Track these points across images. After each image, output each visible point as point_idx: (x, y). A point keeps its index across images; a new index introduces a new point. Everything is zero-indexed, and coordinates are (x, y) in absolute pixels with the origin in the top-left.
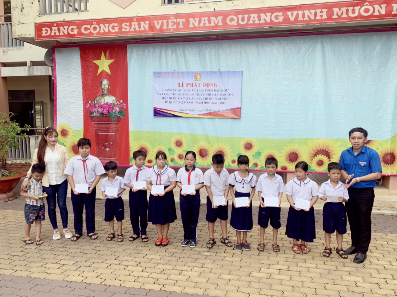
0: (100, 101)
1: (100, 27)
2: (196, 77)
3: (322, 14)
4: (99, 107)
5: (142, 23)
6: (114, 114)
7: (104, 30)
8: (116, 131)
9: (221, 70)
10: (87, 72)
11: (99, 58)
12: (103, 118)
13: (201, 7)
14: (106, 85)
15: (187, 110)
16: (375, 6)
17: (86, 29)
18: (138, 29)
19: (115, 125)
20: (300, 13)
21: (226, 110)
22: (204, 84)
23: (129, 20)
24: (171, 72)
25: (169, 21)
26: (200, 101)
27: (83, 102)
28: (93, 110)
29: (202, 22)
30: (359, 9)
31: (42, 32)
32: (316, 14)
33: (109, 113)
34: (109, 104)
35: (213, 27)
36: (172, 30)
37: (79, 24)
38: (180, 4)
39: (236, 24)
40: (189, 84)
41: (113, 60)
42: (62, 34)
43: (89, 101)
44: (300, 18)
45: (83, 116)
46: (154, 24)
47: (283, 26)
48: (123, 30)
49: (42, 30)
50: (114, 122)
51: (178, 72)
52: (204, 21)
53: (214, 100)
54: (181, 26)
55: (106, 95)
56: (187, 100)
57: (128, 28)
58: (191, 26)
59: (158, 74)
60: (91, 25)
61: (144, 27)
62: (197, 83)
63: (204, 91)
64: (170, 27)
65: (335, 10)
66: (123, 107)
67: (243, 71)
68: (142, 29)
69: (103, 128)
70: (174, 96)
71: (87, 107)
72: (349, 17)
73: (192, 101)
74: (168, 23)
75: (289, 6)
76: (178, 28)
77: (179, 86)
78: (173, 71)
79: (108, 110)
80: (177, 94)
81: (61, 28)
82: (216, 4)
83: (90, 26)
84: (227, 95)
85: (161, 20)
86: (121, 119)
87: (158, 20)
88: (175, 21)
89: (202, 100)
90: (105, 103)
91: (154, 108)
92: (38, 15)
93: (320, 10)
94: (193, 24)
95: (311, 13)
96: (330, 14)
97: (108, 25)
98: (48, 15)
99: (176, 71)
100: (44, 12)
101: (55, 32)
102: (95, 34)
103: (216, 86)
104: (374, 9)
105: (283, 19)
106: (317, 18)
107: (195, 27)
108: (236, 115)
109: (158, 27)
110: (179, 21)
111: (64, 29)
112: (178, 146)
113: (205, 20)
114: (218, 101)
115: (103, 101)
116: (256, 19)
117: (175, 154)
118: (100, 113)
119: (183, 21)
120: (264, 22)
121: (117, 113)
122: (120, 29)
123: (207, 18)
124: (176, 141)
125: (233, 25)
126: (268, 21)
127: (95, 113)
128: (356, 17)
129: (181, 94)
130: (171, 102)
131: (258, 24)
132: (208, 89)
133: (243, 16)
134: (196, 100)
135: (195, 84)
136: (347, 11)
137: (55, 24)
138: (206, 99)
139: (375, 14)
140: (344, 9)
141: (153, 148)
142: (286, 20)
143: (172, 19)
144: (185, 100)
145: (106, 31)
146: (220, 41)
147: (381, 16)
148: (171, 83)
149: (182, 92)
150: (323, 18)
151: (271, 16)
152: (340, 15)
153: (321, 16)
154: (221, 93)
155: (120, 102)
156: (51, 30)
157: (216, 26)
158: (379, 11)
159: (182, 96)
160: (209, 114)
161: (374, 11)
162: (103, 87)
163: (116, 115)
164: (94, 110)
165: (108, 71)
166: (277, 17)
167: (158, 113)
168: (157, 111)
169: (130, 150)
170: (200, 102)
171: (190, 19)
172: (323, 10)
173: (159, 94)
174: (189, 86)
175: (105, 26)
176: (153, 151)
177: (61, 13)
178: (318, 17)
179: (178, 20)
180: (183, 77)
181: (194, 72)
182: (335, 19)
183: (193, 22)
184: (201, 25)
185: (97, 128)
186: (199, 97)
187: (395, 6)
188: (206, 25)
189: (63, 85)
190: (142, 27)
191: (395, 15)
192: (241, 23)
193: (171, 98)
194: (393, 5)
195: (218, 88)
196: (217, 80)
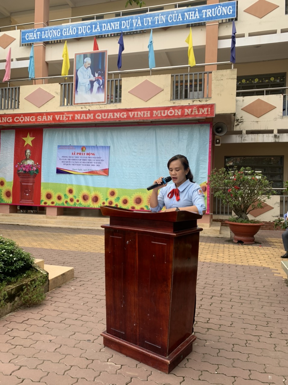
0: (24, 163)
1: (25, 118)
3: (147, 114)
4: (23, 167)
5: (49, 116)
6: (33, 172)
7: (27, 120)
8: (33, 183)
9: (97, 145)
10: (18, 145)
11: (26, 137)
12: (26, 174)
13: (82, 108)
14: (29, 153)
15: (77, 170)
16: (176, 110)
17: (17, 119)
18: (46, 120)
19: (32, 178)
20: (136, 113)
21: (100, 170)
22: (87, 153)
23: (41, 114)
25: (63, 115)
27: (14, 164)
28: (19, 169)
30: (167, 112)
32: (144, 114)
33: (29, 171)
34: (30, 165)
35: (88, 120)
36: (65, 121)
37: (13, 116)
38: (70, 106)
39: (101, 119)
40: (78, 153)
41: (34, 138)
42: (3, 121)
43: (17, 163)
44: (136, 116)
45: (13, 173)
46: (55, 117)
47: (126, 120)
48: (38, 120)
51: (72, 146)
53: (93, 164)
54: (70, 119)
55: (28, 159)
56: (77, 163)
57: (41, 119)
58: (76, 119)
59: (60, 147)
61: (50, 119)
62: (83, 152)
63: (87, 158)
64: (64, 119)
65: (155, 112)
66: (38, 167)
67: (110, 147)
68: (49, 120)
69: (25, 180)
70: (69, 160)
71: (16, 167)
72: (162, 116)
73: (80, 164)
74: (63, 117)
75: (130, 109)
76: (68, 120)
78: (69, 145)
79: (29, 169)
80: (71, 160)
81: (3, 118)
82: (90, 106)
83: (20, 118)
84: (101, 160)
86: (37, 174)
87: (58, 115)
88: (67, 115)
89: (86, 164)
91: (57, 168)
93: (146, 112)
94: (77, 118)
95: (141, 113)
96: (152, 114)
97: (29, 117)
102: (22, 122)
104: (175, 112)
105: (127, 116)
107: (78, 120)
108: (106, 173)
109: (57, 119)
111: (5, 119)
112: (71, 193)
114: (96, 164)
115: (26, 163)
116: (112, 116)
117: (68, 198)
118: (24, 171)
119: (71, 116)
120: (116, 117)
122: (36, 119)
124: (69, 189)
125: (99, 119)
126: (118, 117)
127: (20, 171)
128: (165, 116)
129: (73, 160)
130: (67, 164)
131: (112, 119)
132: (89, 156)
133: (105, 114)
134: (82, 164)
135: (82, 153)
136: (161, 113)
138: (89, 163)
139: (175, 115)
140: (159, 111)
141: (55, 194)
142: (128, 117)
143: (65, 114)
146: (97, 128)
147: (178, 115)
148: (68, 153)
149: (74, 158)
150: (148, 116)
151: (120, 114)
152: (157, 114)
153: (147, 115)
155: (36, 164)
157: (90, 119)
159: (74, 161)
160: (90, 172)
162: (27, 154)
165: (31, 144)
166: (123, 115)
167: (59, 171)
169: (41, 195)
171: (75, 115)
172: (148, 112)
173: (60, 159)
175: (28, 118)
176: (55, 196)
177: (4, 109)
178: (145, 116)
179: (69, 115)
180: (75, 149)
181: (82, 146)
182: (154, 117)
183: (77, 117)
184: (82, 118)
185: (21, 180)
186: (84, 161)
187: (186, 110)
188: (84, 119)
189: (3, 153)
190: (48, 119)
191: (186, 116)
192: (103, 118)
193: (67, 162)
194: (185, 110)
195: (95, 156)
196: (95, 151)
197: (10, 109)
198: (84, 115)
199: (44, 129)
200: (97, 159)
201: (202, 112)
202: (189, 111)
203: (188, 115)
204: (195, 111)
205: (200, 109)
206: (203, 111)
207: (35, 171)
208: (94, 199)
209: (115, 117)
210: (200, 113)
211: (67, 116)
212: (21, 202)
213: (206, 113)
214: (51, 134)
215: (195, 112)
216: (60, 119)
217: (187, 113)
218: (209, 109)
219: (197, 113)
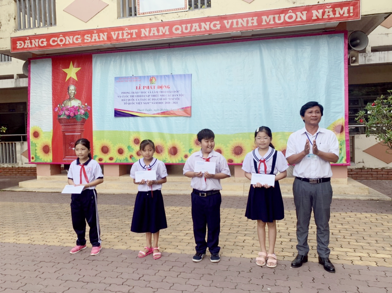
0: (67, 104)
1: (66, 39)
2: (151, 80)
4: (66, 110)
5: (101, 35)
6: (80, 116)
7: (69, 41)
8: (81, 132)
9: (173, 74)
10: (57, 79)
11: (68, 67)
12: (70, 120)
13: (150, 19)
14: (73, 90)
15: (144, 110)
16: (297, 13)
17: (54, 41)
18: (97, 40)
19: (79, 126)
20: (235, 21)
21: (178, 109)
22: (158, 86)
23: (90, 32)
24: (130, 77)
25: (124, 31)
26: (155, 101)
27: (53, 106)
28: (60, 113)
29: (152, 32)
30: (284, 17)
31: (17, 45)
32: (247, 21)
33: (75, 115)
34: (75, 107)
35: (161, 36)
36: (126, 39)
37: (48, 37)
38: (133, 17)
39: (181, 33)
40: (145, 87)
41: (79, 68)
42: (33, 46)
43: (57, 105)
44: (235, 26)
45: (52, 119)
46: (111, 34)
47: (220, 33)
48: (86, 41)
49: (17, 43)
50: (80, 124)
51: (136, 77)
52: (154, 31)
53: (168, 101)
54: (134, 36)
55: (73, 99)
56: (144, 101)
57: (90, 39)
58: (143, 35)
59: (118, 79)
60: (58, 37)
61: (103, 38)
62: (153, 85)
63: (159, 92)
64: (125, 37)
65: (264, 18)
66: (87, 110)
67: (192, 75)
68: (101, 39)
69: (70, 129)
70: (132, 98)
71: (56, 110)
72: (276, 24)
73: (148, 101)
74: (123, 34)
75: (225, 15)
76: (132, 38)
77: (137, 89)
78: (132, 76)
79: (74, 113)
80: (135, 96)
81: (33, 41)
82: (164, 16)
83: (58, 39)
84: (179, 95)
85: (117, 31)
86: (86, 120)
87: (114, 31)
88: (129, 31)
89: (157, 101)
90: (72, 106)
91: (115, 109)
92: (14, 30)
93: (251, 18)
94: (144, 34)
95: (243, 21)
96: (260, 21)
97: (72, 37)
98: (22, 30)
99: (134, 76)
100: (19, 28)
101: (28, 44)
102: (61, 46)
103: (169, 88)
104: (296, 15)
105: (221, 27)
106: (248, 25)
107: (146, 37)
108: (187, 113)
109: (115, 37)
110: (133, 32)
111: (36, 42)
112: (137, 144)
113: (154, 30)
114: (171, 101)
115: (70, 104)
116: (198, 27)
117: (133, 151)
118: (67, 116)
119: (135, 32)
121: (82, 115)
122: (83, 40)
123: (156, 28)
124: (134, 139)
125: (178, 33)
126: (208, 29)
127: (62, 116)
128: (282, 24)
129: (138, 96)
130: (130, 103)
131: (199, 32)
132: (162, 90)
133: (186, 25)
134: (151, 101)
135: (151, 86)
136: (274, 18)
137: (28, 38)
138: (161, 99)
139: (297, 20)
140: (271, 17)
141: (114, 146)
142: (223, 27)
143: (127, 30)
144: (142, 101)
145: (71, 42)
146: (172, 49)
147: (302, 21)
148: (130, 87)
149: (139, 94)
150: (254, 25)
151: (210, 25)
152: (268, 21)
153: (253, 23)
154: (174, 94)
155: (85, 105)
156: (25, 43)
157: (164, 35)
158: (301, 17)
159: (139, 98)
160: (163, 113)
161: (297, 18)
162: (70, 92)
163: (82, 117)
164: (61, 113)
165: (76, 78)
166: (215, 25)
167: (118, 114)
168: (117, 112)
169: (94, 148)
170: (155, 103)
171: (142, 30)
172: (254, 18)
173: (119, 97)
174: (145, 88)
175: (70, 38)
176: (114, 149)
177: (33, 28)
178: (250, 24)
179: (132, 31)
180: (140, 81)
181: (150, 76)
182: (264, 25)
183: (145, 32)
184: (151, 34)
185: (64, 129)
186: (154, 98)
187: (315, 12)
188: (155, 34)
189: (35, 92)
190: (101, 38)
191: (315, 20)
192: (185, 31)
193: (130, 100)
194: (313, 11)
195: (171, 89)
196: (170, 83)
197: (43, 27)
198: (155, 29)
199: (93, 55)
200: (173, 93)
201: (340, 14)
202: (318, 13)
203: (318, 19)
204: (329, 12)
205: (336, 9)
206: (342, 13)
207: (83, 114)
208: (172, 150)
209: (203, 29)
210: (337, 15)
211: (129, 32)
212: (64, 159)
213: (346, 15)
214: (104, 61)
215: (329, 14)
216: (119, 38)
217: (317, 16)
218: (352, 8)
219: (332, 16)
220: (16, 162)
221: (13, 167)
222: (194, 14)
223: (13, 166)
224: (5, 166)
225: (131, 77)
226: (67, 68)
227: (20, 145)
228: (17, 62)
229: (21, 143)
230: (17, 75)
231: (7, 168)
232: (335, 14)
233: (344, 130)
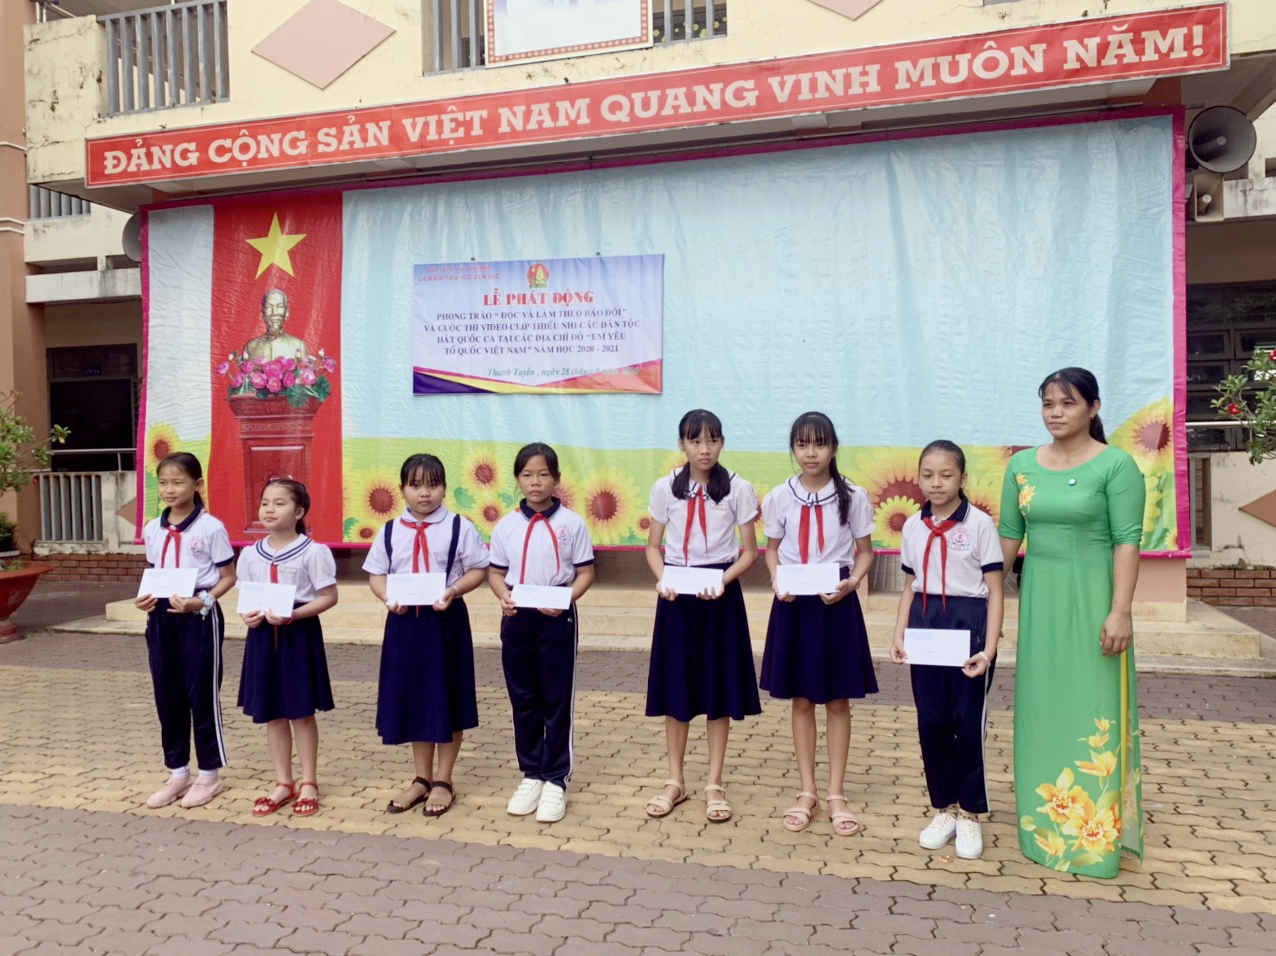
0: (259, 352)
1: (258, 144)
2: (532, 276)
3: (864, 79)
4: (254, 371)
5: (371, 127)
6: (300, 391)
7: (268, 150)
8: (304, 442)
9: (603, 255)
10: (228, 272)
11: (263, 232)
12: (267, 404)
13: (530, 76)
14: (278, 306)
15: (509, 372)
16: (1013, 50)
17: (221, 151)
18: (359, 145)
19: (301, 422)
20: (805, 78)
21: (620, 370)
22: (555, 294)
23: (336, 120)
24: (464, 264)
25: (443, 117)
26: (547, 344)
27: (212, 358)
28: (237, 381)
29: (535, 118)
30: (970, 62)
31: (106, 163)
32: (847, 78)
33: (284, 387)
34: (284, 361)
35: (563, 129)
36: (451, 142)
37: (204, 136)
38: (473, 70)
39: (627, 119)
40: (514, 297)
41: (301, 237)
42: (156, 166)
43: (227, 356)
44: (805, 94)
45: (210, 400)
46: (403, 127)
47: (756, 117)
48: (321, 149)
49: (105, 159)
50: (300, 415)
51: (482, 263)
52: (540, 114)
53: (586, 342)
54: (477, 131)
55: (276, 335)
56: (509, 344)
57: (334, 142)
58: (504, 128)
59: (425, 272)
60: (234, 138)
61: (376, 139)
62: (537, 291)
63: (557, 314)
64: (447, 134)
65: (903, 67)
66: (325, 370)
67: (666, 257)
68: (371, 143)
69: (267, 433)
70: (473, 332)
71: (223, 372)
72: (941, 86)
73: (522, 344)
74: (440, 124)
75: (772, 60)
76: (468, 138)
77: (486, 303)
78: (469, 260)
79: (282, 381)
80: (480, 328)
81: (155, 150)
82: (573, 65)
83: (233, 142)
84: (621, 325)
85: (421, 116)
86: (320, 404)
87: (414, 117)
88: (460, 116)
89: (552, 344)
90: (273, 359)
91: (415, 368)
92: (96, 116)
94: (510, 124)
95: (834, 78)
96: (888, 78)
97: (279, 136)
98: (122, 117)
99: (477, 260)
100: (112, 109)
101: (139, 161)
102: (245, 164)
103: (591, 300)
104: (1011, 58)
105: (758, 98)
106: (851, 92)
107: (514, 134)
108: (649, 383)
109: (414, 136)
110: (472, 118)
111: (164, 152)
112: (484, 482)
113: (541, 109)
114: (598, 344)
115: (267, 352)
116: (683, 101)
117: (473, 505)
118: (258, 389)
119: (481, 117)
120: (703, 108)
121: (309, 387)
122: (314, 145)
123: (547, 105)
124: (477, 465)
125: (619, 122)
126: (716, 105)
127: (242, 389)
128: (962, 85)
129: (490, 327)
130: (464, 351)
131: (687, 116)
132: (567, 309)
133: (646, 94)
134: (534, 343)
135: (532, 296)
136: (936, 68)
137: (139, 141)
138: (564, 337)
139: (1014, 73)
140: (926, 63)
142: (766, 99)
143: (452, 112)
144: (503, 344)
145: (276, 153)
146: (600, 172)
147: (1031, 77)
148: (463, 297)
149: (495, 321)
150: (868, 90)
151: (723, 91)
152: (915, 79)
153: (864, 85)
154: (605, 319)
155: (317, 355)
156: (129, 157)
157: (573, 126)
158: (1025, 64)
159: (495, 333)
160: (572, 382)
161: (1012, 65)
162: (269, 312)
163: (307, 395)
164: (240, 381)
165: (288, 269)
166: (739, 94)
167: (425, 384)
168: (423, 378)
169: (344, 496)
170: (546, 349)
171: (501, 110)
172: (868, 68)
173: (429, 328)
174: (514, 302)
175: (272, 141)
177: (156, 109)
178: (856, 90)
179: (469, 115)
180: (496, 277)
181: (529, 262)
182: (904, 92)
183: (510, 118)
184: (532, 125)
185: (246, 433)
186: (541, 332)
187: (1072, 47)
188: (545, 125)
189: (163, 313)
190: (371, 137)
191: (1074, 73)
192: (640, 113)
193: (464, 339)
194: (1066, 44)
195: (597, 305)
196: (594, 284)
197: (185, 106)
198: (545, 107)
199: (346, 194)
200: (602, 318)
201: (1157, 50)
202: (1086, 48)
203: (1084, 69)
204: (1120, 46)
205: (1144, 34)
206: (1164, 47)
207: (313, 385)
208: (599, 503)
209: (700, 107)
210: (1150, 56)
211: (461, 119)
212: (249, 531)
213: (1180, 54)
214: (381, 213)
215: (1121, 52)
216: (429, 138)
217: (1079, 59)
218: (1198, 30)
219: (1131, 57)
220: (100, 537)
221: (89, 553)
222: (673, 58)
223: (92, 549)
224: (67, 548)
225: (469, 264)
226: (260, 236)
227: (114, 483)
228: (109, 217)
229: (116, 475)
230: (107, 257)
231: (73, 557)
232: (1140, 52)
233: (1171, 438)
